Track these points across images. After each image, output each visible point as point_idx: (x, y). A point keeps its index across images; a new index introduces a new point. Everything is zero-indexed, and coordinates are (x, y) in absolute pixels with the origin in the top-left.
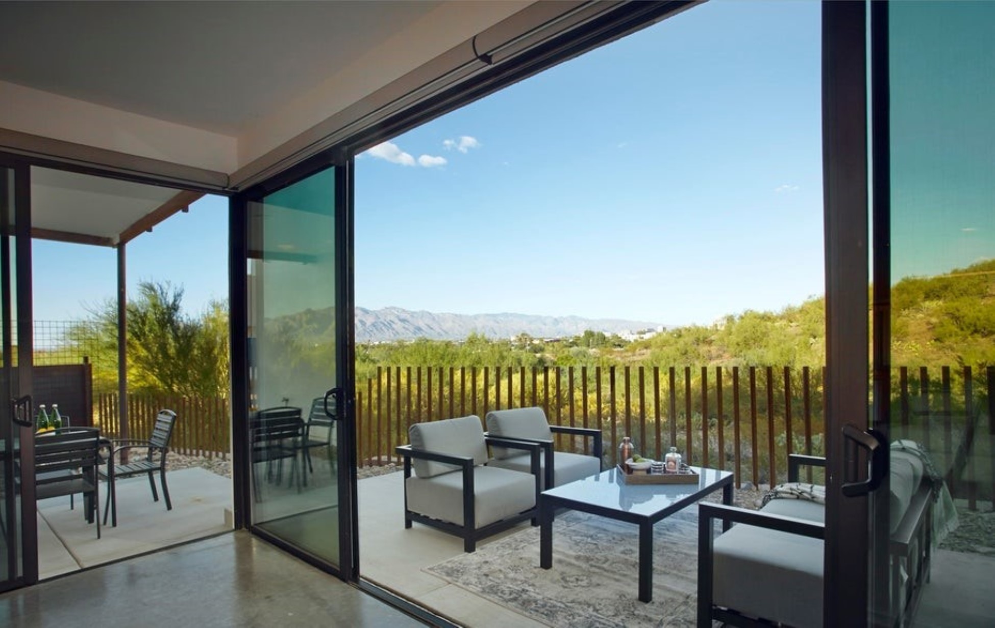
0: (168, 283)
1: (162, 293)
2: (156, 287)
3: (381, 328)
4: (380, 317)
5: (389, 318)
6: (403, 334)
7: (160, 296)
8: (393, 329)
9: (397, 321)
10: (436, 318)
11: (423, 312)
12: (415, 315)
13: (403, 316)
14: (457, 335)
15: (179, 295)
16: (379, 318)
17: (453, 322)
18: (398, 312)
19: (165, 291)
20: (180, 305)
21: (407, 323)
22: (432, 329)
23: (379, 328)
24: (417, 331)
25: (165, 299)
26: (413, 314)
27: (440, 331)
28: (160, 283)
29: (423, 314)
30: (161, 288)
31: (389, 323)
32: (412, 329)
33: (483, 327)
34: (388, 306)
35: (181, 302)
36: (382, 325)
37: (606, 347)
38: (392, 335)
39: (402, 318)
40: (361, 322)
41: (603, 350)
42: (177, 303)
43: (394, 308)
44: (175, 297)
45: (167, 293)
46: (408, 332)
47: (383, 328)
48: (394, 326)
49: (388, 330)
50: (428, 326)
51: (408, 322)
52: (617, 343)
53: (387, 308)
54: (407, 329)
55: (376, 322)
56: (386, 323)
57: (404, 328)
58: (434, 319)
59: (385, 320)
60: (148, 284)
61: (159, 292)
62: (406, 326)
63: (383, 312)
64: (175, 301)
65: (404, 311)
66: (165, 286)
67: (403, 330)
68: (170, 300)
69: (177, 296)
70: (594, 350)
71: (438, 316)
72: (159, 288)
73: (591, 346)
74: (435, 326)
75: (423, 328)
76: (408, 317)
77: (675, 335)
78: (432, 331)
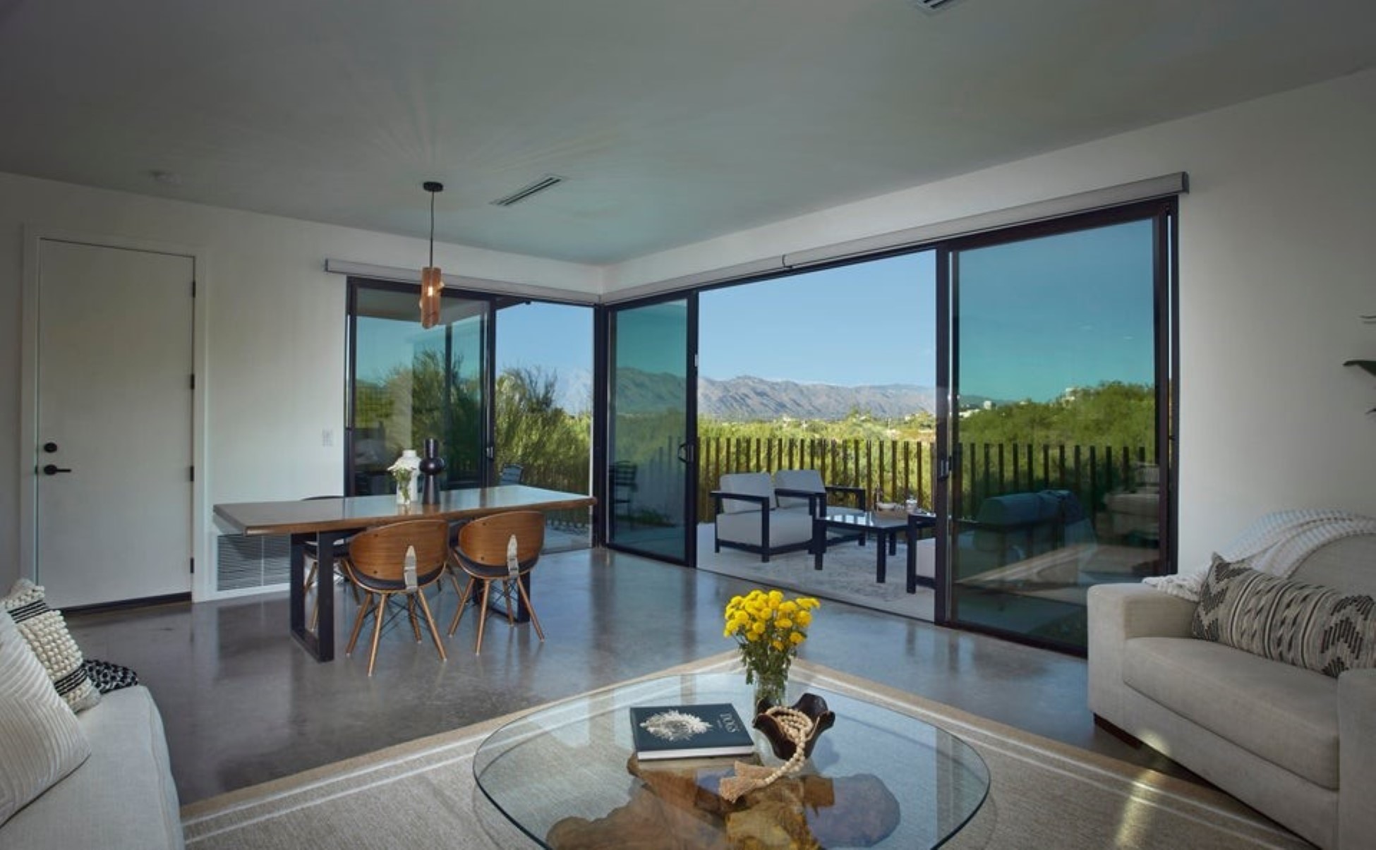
0: (539, 369)
1: (531, 382)
2: (523, 374)
3: (732, 405)
4: (730, 389)
5: (744, 390)
6: (761, 412)
7: (529, 387)
8: (748, 406)
9: (752, 395)
10: (805, 392)
11: (787, 383)
12: (777, 387)
13: (761, 388)
14: (833, 413)
15: (552, 385)
16: (729, 391)
17: (829, 396)
18: (753, 382)
19: (534, 379)
20: (553, 398)
21: (765, 397)
22: (798, 405)
23: (728, 404)
24: (779, 408)
25: (535, 391)
26: (773, 386)
27: (811, 408)
28: (528, 369)
29: (788, 386)
30: (530, 377)
31: (742, 399)
32: (772, 405)
33: (868, 404)
34: (741, 375)
35: (555, 394)
36: (733, 401)
37: (910, 428)
38: (746, 414)
39: (759, 390)
40: (706, 396)
41: (904, 432)
42: (549, 395)
43: (749, 378)
44: (546, 387)
45: (536, 383)
46: (767, 409)
47: (735, 404)
48: (749, 402)
49: (741, 408)
50: (795, 402)
51: (768, 396)
52: (925, 423)
53: (739, 378)
54: (766, 406)
55: (724, 396)
56: (738, 398)
57: (762, 404)
58: (801, 392)
59: (737, 394)
60: (514, 370)
61: (527, 381)
62: (765, 401)
63: (733, 382)
64: (547, 392)
65: (762, 381)
66: (534, 372)
67: (762, 407)
68: (541, 391)
69: (549, 387)
70: (894, 431)
71: (808, 388)
72: (527, 376)
73: (889, 426)
74: (803, 402)
75: (788, 406)
76: (767, 389)
77: (1004, 414)
78: (799, 409)
